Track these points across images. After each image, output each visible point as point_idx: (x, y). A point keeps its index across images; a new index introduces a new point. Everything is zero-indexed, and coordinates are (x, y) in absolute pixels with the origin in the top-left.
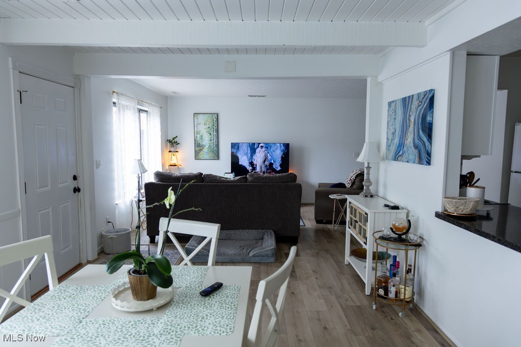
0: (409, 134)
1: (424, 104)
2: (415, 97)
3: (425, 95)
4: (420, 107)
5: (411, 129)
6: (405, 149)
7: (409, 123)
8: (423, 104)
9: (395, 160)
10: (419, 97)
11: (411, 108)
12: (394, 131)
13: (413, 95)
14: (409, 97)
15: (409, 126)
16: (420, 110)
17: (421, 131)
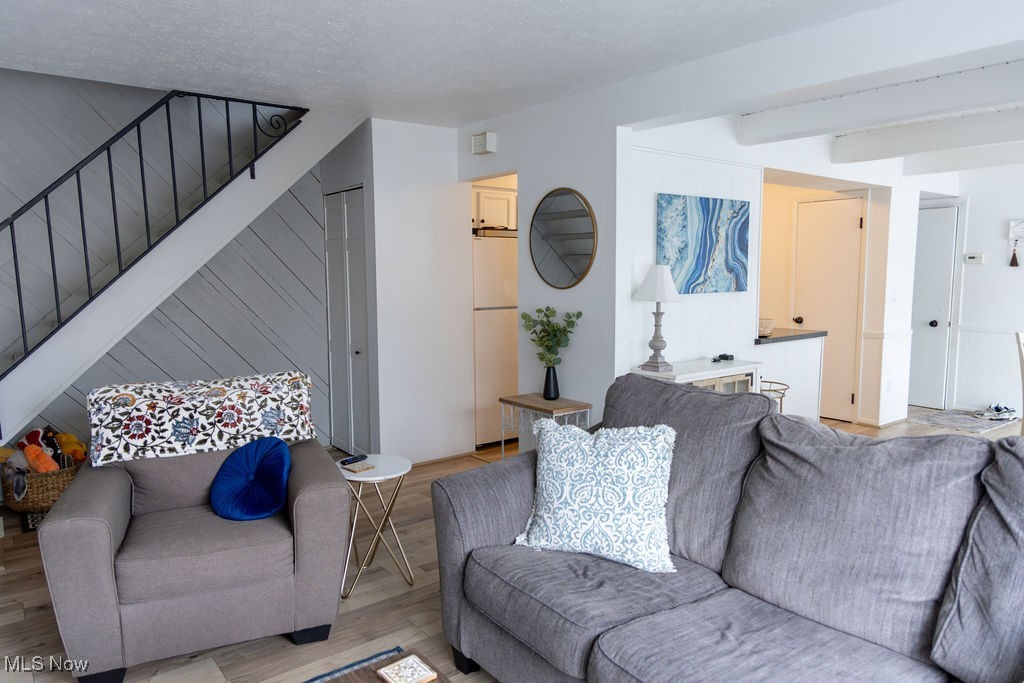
0: (717, 253)
1: (742, 216)
2: (726, 205)
3: (742, 207)
4: (736, 219)
5: (721, 244)
6: (709, 273)
7: (717, 238)
8: (739, 217)
9: (687, 291)
10: (733, 206)
11: (719, 217)
12: (682, 246)
13: (722, 200)
14: (715, 200)
15: (717, 241)
16: (736, 223)
17: (738, 250)
